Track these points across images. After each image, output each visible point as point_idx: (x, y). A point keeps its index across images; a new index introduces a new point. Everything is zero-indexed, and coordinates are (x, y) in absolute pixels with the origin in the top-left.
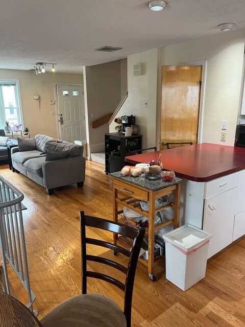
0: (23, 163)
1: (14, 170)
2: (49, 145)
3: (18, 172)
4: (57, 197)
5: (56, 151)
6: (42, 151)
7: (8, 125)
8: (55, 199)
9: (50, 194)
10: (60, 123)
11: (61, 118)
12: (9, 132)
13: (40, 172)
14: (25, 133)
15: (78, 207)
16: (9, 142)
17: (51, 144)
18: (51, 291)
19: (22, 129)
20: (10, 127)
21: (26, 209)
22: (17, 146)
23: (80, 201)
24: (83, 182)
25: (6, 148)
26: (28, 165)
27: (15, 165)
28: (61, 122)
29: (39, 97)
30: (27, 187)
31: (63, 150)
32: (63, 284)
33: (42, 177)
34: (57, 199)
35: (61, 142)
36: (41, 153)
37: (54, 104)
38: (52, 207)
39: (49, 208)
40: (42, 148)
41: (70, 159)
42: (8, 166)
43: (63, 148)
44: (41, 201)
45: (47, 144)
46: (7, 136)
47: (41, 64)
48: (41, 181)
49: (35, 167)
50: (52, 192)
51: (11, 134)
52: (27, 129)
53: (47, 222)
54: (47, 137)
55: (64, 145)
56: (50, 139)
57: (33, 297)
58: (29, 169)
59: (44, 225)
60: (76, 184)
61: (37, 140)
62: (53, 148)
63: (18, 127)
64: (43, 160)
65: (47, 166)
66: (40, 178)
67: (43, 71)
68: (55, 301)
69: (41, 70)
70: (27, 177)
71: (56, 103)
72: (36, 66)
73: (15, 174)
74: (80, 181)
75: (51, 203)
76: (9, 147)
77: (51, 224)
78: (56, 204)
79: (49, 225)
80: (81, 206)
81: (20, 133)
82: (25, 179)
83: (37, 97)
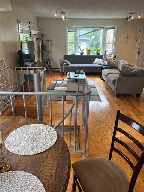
0: (107, 75)
1: (102, 79)
2: (124, 67)
3: (104, 80)
4: (121, 99)
5: (128, 71)
6: (119, 70)
7: (106, 53)
8: (119, 100)
9: (117, 97)
10: (137, 54)
11: (139, 51)
12: (105, 57)
13: (114, 82)
14: (114, 58)
15: (131, 109)
16: (104, 63)
17: (125, 67)
18: (98, 149)
19: (113, 56)
20: (106, 54)
21: (101, 101)
22: (106, 65)
23: (134, 105)
24: (141, 94)
25: (101, 66)
26: (109, 77)
27: (103, 76)
28: (139, 53)
29: (128, 36)
30: (106, 89)
31: (132, 71)
32: (106, 149)
33: (115, 85)
34: (120, 100)
35: (133, 66)
36: (119, 71)
37: (137, 41)
38: (116, 105)
39: (114, 104)
40: (120, 69)
41: (135, 78)
42: (100, 76)
43: (132, 70)
44: (111, 99)
45: (123, 66)
46: (104, 59)
47: (132, 13)
48: (114, 88)
49: (112, 79)
50: (118, 96)
51: (106, 58)
52: (115, 56)
53: (110, 112)
54: (125, 62)
55: (134, 68)
56: (127, 63)
57: (87, 148)
58: (109, 80)
59: (108, 113)
60: (136, 95)
61: (119, 63)
62: (126, 69)
63: (111, 55)
64: (118, 76)
65: (119, 79)
66: (114, 86)
67: (133, 18)
68: (98, 155)
69: (131, 18)
70: (107, 84)
71: (138, 40)
72: (129, 15)
73: (102, 81)
74: (139, 93)
75: (116, 102)
76: (102, 66)
77: (111, 113)
78: (118, 103)
79: (110, 114)
80: (134, 109)
81: (111, 58)
82: (107, 85)
83: (126, 36)
